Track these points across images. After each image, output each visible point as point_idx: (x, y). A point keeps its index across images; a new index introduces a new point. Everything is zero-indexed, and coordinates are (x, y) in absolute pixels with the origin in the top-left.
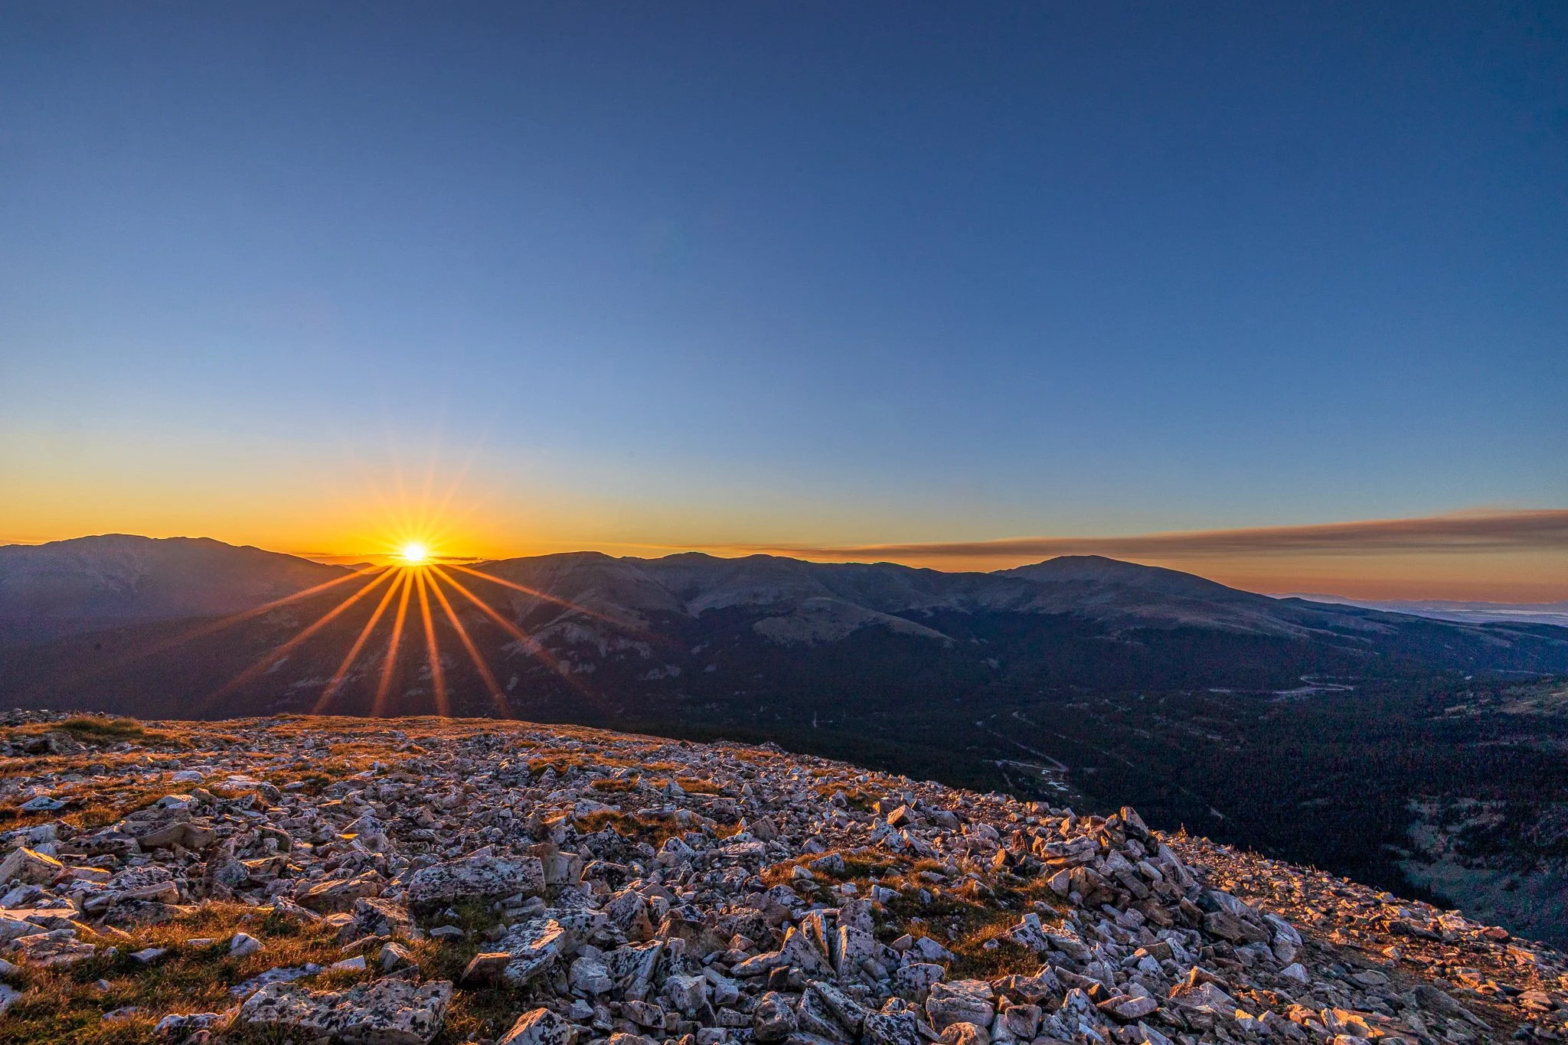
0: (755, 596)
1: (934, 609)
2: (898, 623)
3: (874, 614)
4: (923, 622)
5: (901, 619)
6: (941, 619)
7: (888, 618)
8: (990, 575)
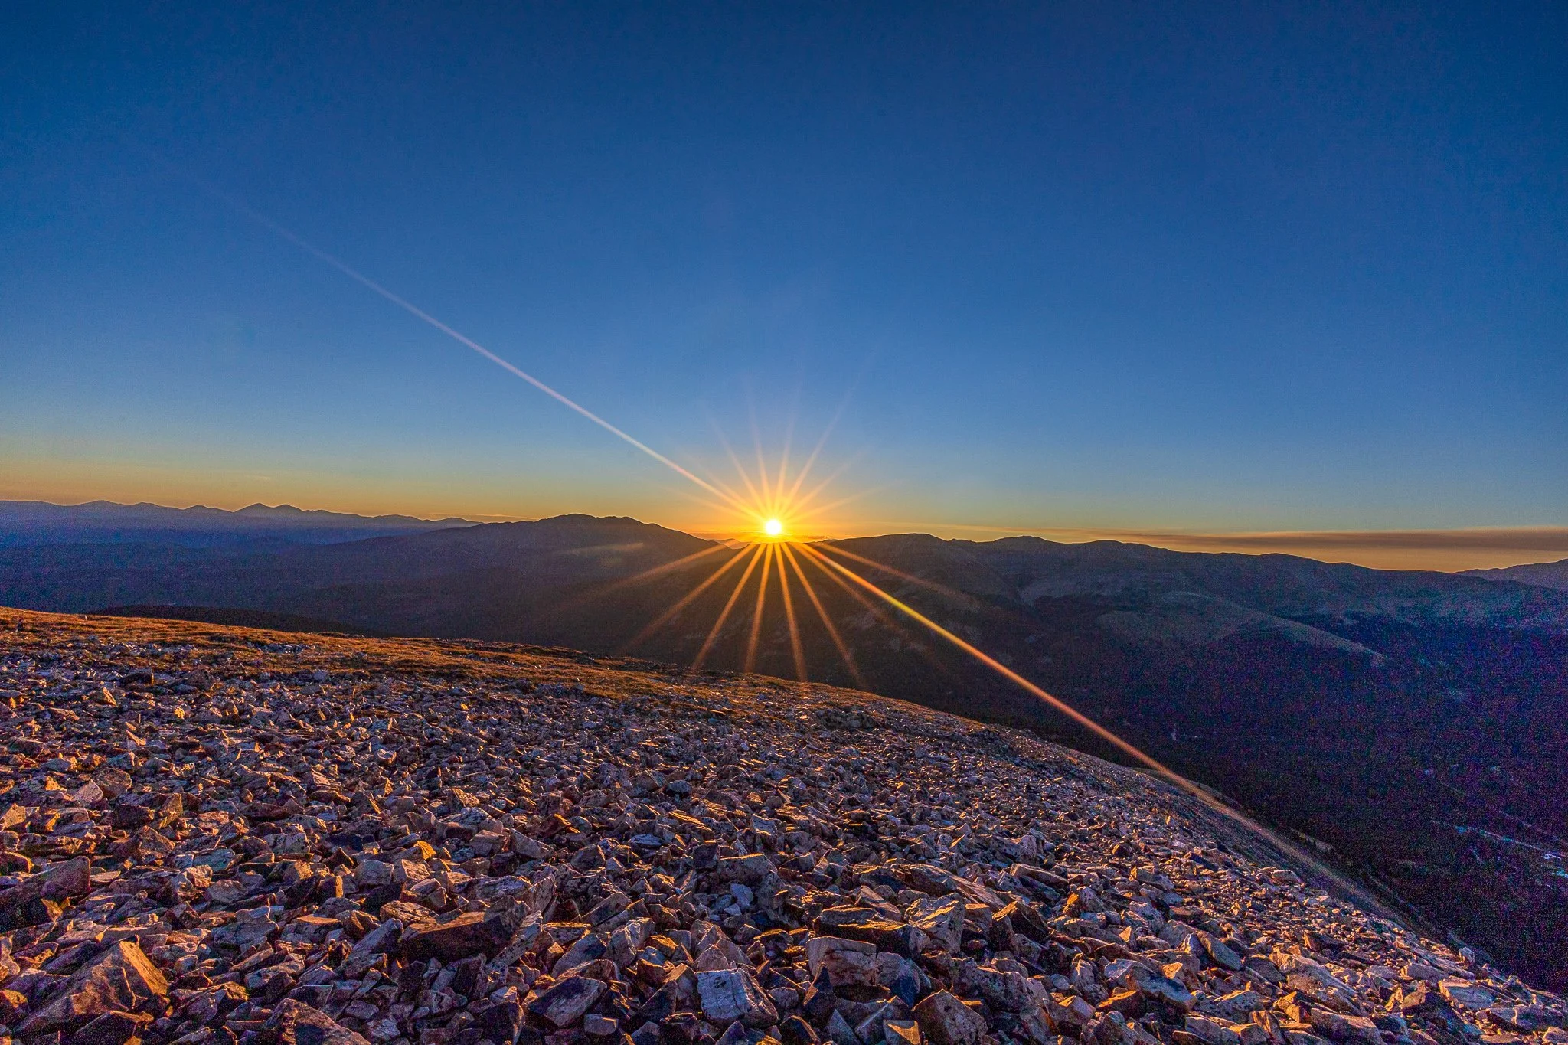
0: (1100, 586)
1: (1355, 616)
2: (1299, 631)
3: (1260, 616)
4: (1339, 631)
5: (1299, 625)
6: (1367, 630)
7: (1280, 622)
8: (1455, 576)
